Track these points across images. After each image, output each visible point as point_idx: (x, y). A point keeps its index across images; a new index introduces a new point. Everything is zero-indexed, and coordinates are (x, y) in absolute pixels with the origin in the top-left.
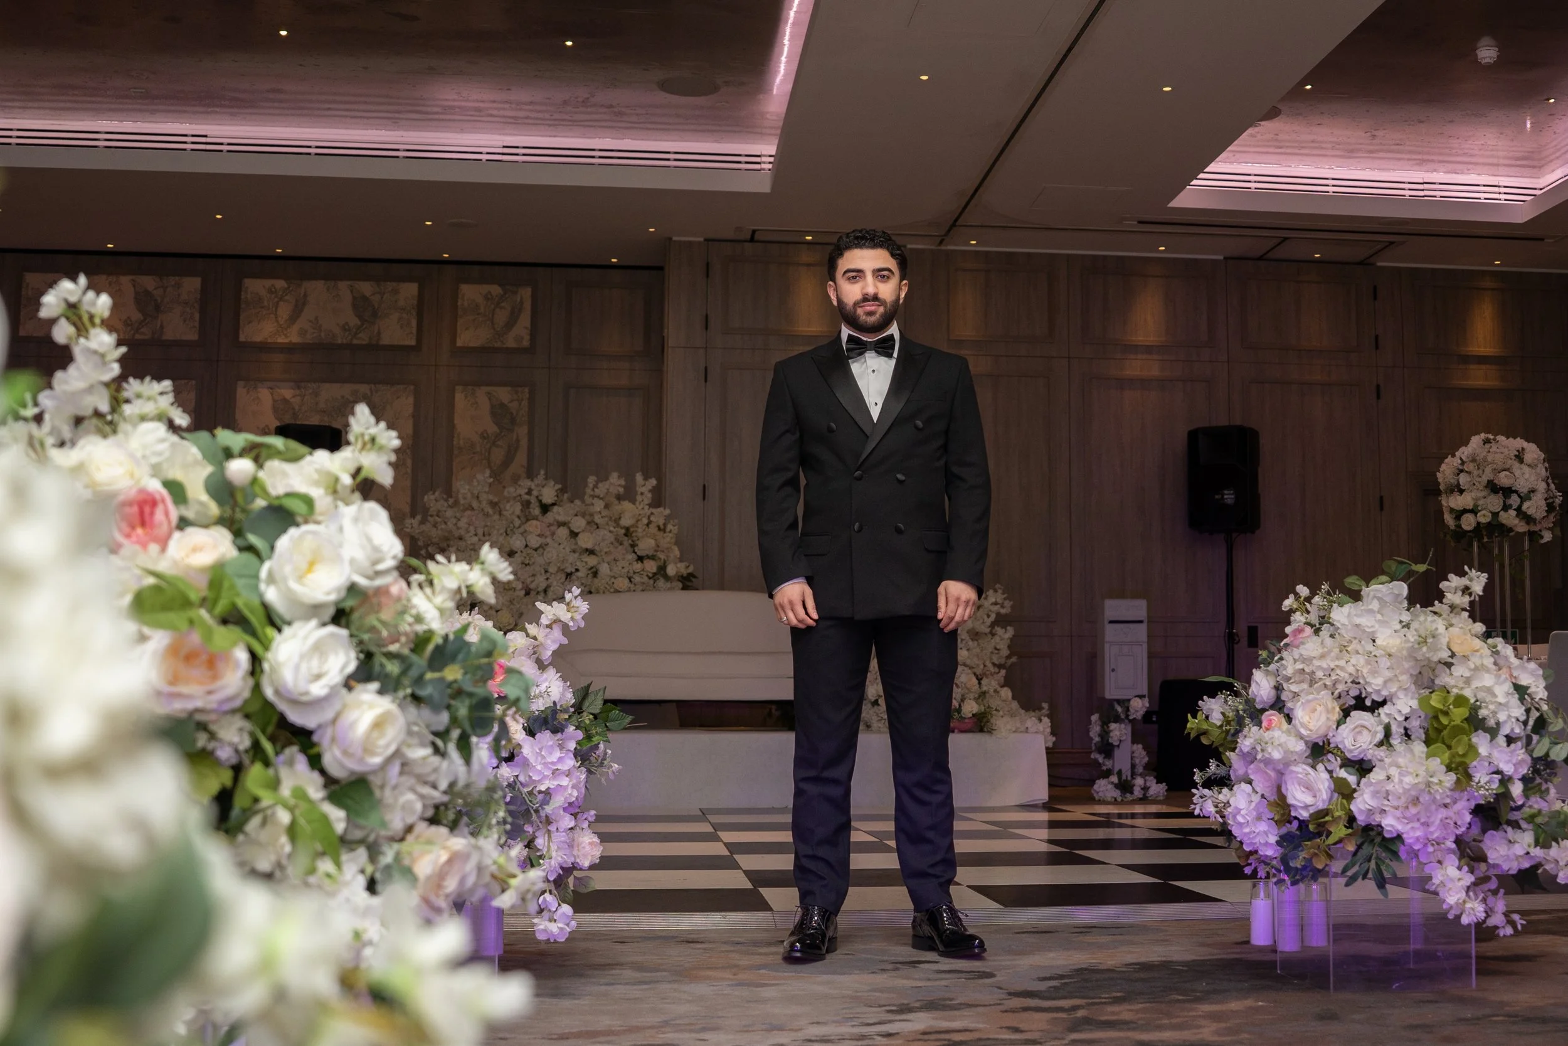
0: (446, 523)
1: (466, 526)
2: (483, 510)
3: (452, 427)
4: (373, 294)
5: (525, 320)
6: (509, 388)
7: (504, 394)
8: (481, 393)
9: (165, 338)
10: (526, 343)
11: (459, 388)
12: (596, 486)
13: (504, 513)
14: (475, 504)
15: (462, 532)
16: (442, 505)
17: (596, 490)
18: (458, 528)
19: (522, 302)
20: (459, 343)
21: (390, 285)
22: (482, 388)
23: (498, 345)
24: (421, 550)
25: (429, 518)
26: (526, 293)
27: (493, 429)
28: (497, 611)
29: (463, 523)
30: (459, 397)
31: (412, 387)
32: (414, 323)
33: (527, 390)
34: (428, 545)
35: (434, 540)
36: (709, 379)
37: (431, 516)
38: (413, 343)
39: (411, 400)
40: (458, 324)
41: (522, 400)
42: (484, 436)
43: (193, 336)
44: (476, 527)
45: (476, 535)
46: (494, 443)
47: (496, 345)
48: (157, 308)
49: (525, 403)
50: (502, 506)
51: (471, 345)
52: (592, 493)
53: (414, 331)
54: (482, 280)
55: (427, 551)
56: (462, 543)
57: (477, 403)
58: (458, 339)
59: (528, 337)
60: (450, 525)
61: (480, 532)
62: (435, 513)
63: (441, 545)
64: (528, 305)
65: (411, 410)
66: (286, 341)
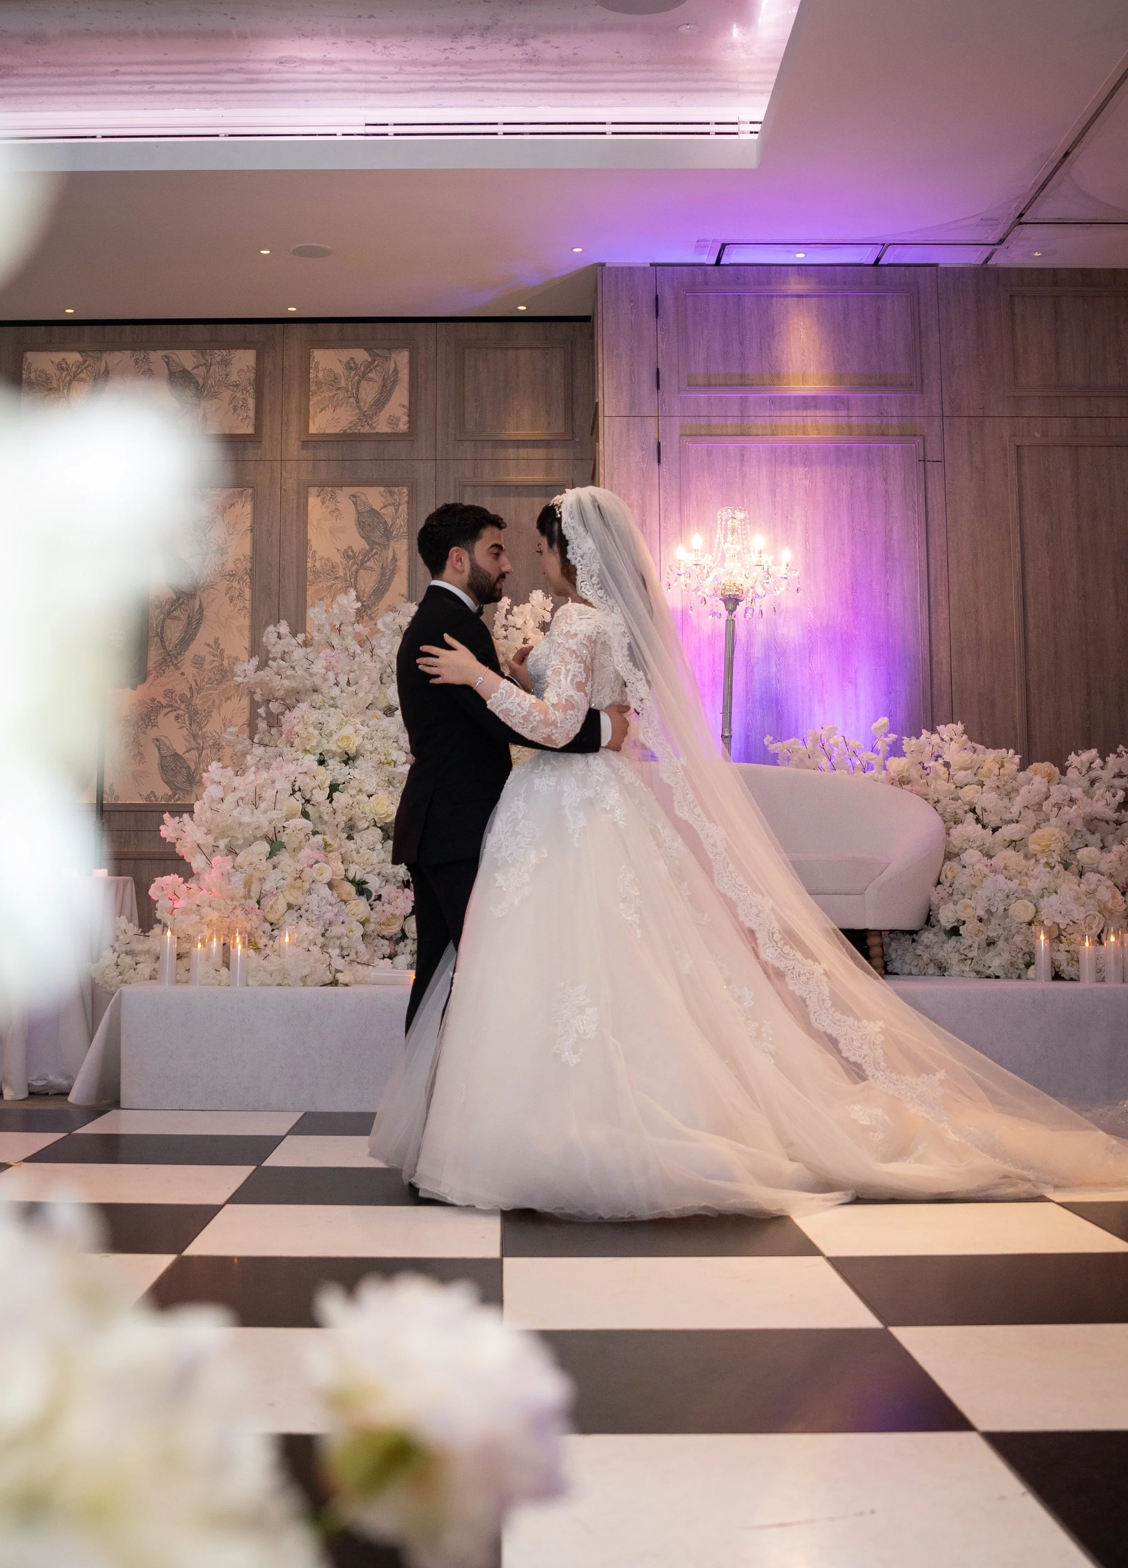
0: (293, 668)
1: (324, 671)
2: (347, 649)
3: (304, 543)
4: (197, 367)
5: (401, 396)
6: (382, 489)
7: (374, 497)
8: (344, 496)
10: (403, 427)
11: (313, 491)
12: (509, 612)
13: (377, 651)
14: (336, 641)
15: (318, 681)
16: (290, 643)
17: (509, 617)
18: (311, 675)
19: (396, 371)
20: (313, 430)
21: (218, 355)
22: (344, 489)
23: (366, 429)
24: (260, 707)
25: (271, 663)
26: (402, 358)
27: (360, 545)
28: (370, 796)
29: (318, 667)
30: (314, 502)
31: (250, 491)
32: (251, 403)
33: (405, 490)
34: (269, 701)
35: (277, 694)
36: (663, 459)
37: (274, 659)
38: (250, 430)
39: (248, 508)
40: (311, 403)
41: (400, 504)
42: (348, 554)
44: (337, 674)
45: (337, 684)
46: (362, 563)
47: (362, 431)
49: (403, 508)
50: (374, 643)
51: (328, 431)
52: (504, 622)
53: (252, 414)
54: (342, 343)
55: (268, 708)
56: (317, 698)
57: (337, 509)
58: (311, 424)
59: (407, 419)
60: (300, 672)
61: (343, 680)
62: (279, 655)
63: (288, 701)
64: (404, 376)
65: (248, 523)
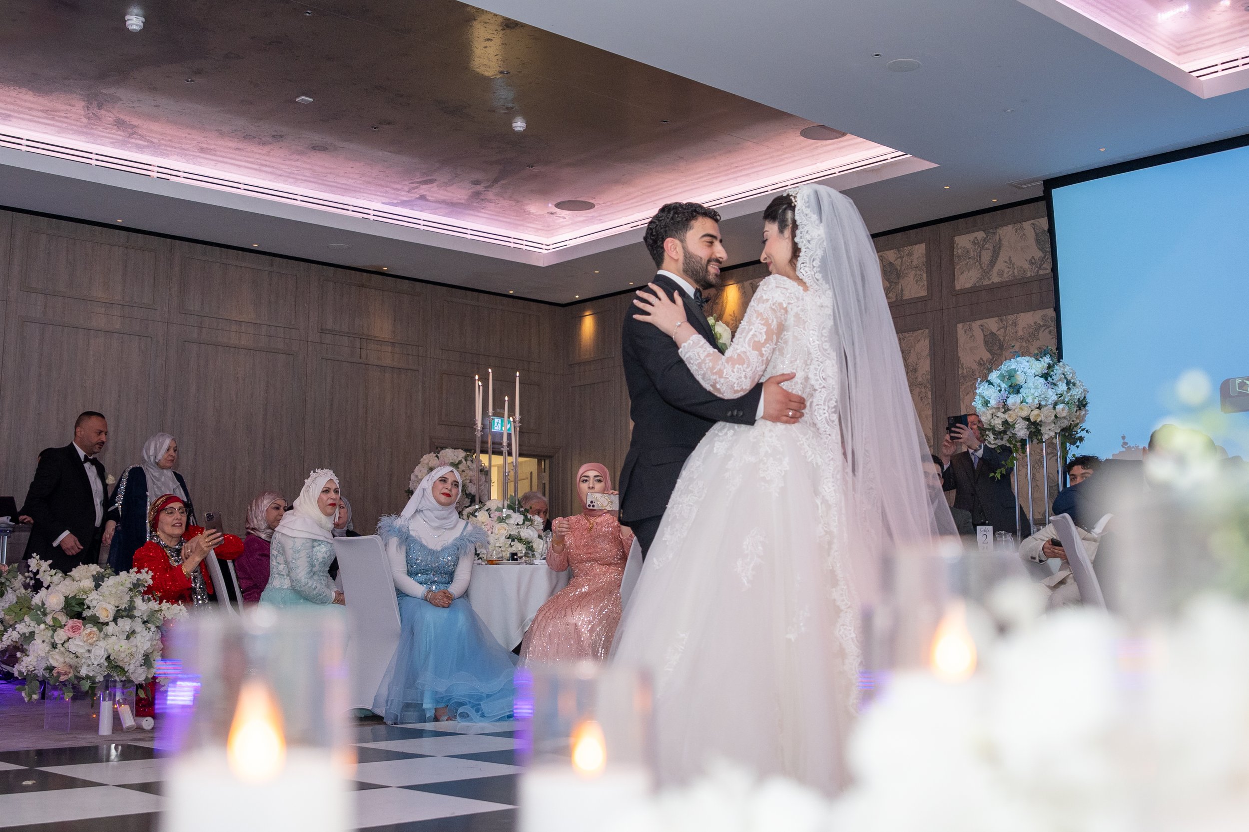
9: (905, 298)
43: (923, 293)
48: (898, 276)
66: (990, 282)
